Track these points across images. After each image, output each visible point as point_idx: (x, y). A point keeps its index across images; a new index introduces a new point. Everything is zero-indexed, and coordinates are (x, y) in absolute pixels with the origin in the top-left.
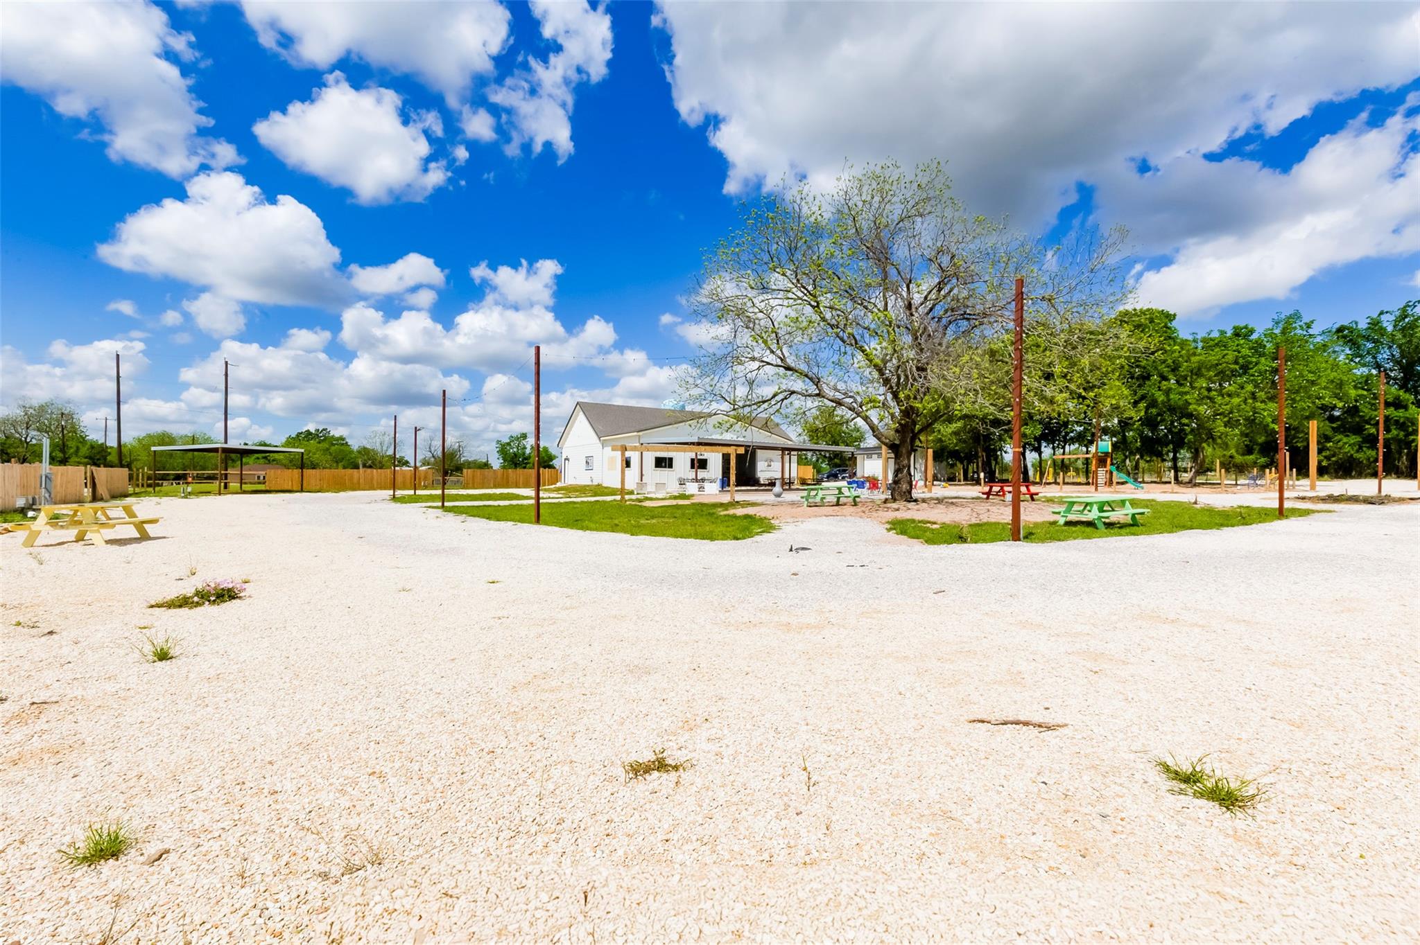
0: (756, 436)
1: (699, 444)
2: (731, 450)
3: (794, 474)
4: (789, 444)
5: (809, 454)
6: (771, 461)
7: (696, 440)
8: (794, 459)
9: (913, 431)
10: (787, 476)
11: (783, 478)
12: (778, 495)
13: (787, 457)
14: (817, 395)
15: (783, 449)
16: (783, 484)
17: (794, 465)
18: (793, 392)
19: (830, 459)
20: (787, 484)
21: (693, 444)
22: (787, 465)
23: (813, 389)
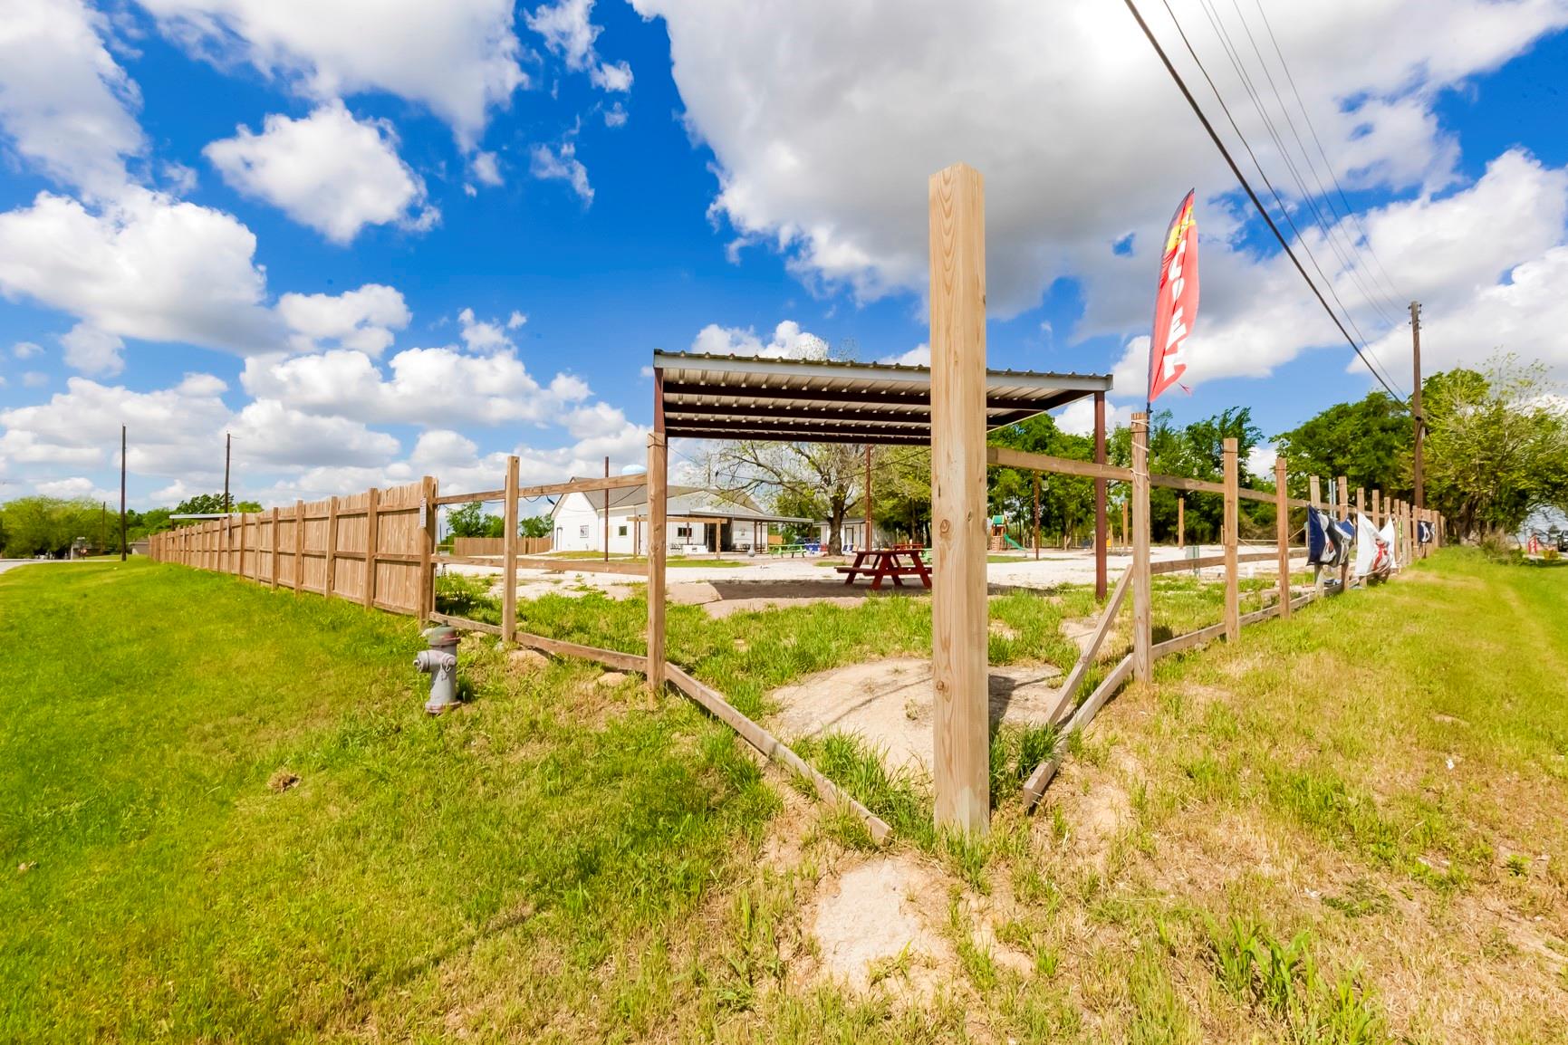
0: (736, 510)
1: (690, 516)
2: (717, 521)
3: (765, 541)
4: (761, 516)
5: (780, 525)
6: (745, 530)
7: (688, 513)
8: (765, 528)
9: (842, 509)
10: (758, 542)
11: (755, 544)
12: (752, 556)
13: (759, 527)
14: (779, 483)
15: (756, 521)
16: (756, 548)
17: (765, 535)
18: (762, 482)
19: (799, 529)
20: (759, 549)
21: (685, 516)
22: (759, 534)
23: (776, 479)
